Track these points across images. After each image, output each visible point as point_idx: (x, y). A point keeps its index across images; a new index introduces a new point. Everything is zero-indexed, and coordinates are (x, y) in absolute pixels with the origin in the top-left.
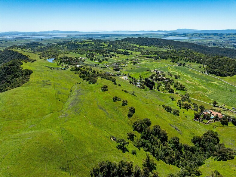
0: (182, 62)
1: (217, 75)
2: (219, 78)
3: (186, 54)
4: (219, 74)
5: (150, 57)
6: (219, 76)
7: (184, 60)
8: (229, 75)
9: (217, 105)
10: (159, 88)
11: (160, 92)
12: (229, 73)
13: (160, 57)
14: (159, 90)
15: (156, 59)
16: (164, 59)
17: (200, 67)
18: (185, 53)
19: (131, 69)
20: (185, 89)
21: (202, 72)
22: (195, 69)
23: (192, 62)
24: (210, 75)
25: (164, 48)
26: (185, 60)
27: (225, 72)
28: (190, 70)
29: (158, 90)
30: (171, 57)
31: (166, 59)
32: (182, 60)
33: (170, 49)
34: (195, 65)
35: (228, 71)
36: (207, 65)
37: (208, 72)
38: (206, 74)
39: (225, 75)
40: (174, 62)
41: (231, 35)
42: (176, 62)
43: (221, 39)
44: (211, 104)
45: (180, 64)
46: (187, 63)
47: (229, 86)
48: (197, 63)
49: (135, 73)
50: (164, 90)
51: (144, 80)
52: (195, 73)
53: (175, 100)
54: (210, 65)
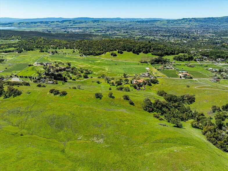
0: (54, 50)
1: (94, 55)
2: (97, 57)
3: (47, 42)
4: (96, 54)
5: (10, 51)
6: (96, 55)
7: (52, 48)
8: (103, 53)
10: (71, 78)
11: (76, 81)
12: (102, 52)
13: (23, 49)
14: (74, 80)
15: (21, 52)
16: (29, 50)
17: (74, 52)
18: (45, 42)
19: (6, 68)
20: (90, 72)
21: (80, 55)
22: (70, 54)
23: (61, 48)
24: (88, 56)
25: (10, 40)
26: (53, 48)
27: (98, 52)
28: (67, 56)
29: (73, 80)
30: (37, 47)
31: (32, 50)
32: (50, 48)
34: (65, 50)
35: (100, 51)
36: (78, 49)
37: (85, 54)
38: (84, 56)
39: (100, 54)
40: (43, 52)
41: (55, 23)
42: (46, 51)
43: (49, 26)
44: (123, 77)
45: (52, 52)
46: (58, 50)
47: (110, 61)
48: (66, 48)
49: (19, 71)
50: (79, 78)
51: (44, 75)
52: (75, 57)
53: (101, 83)
54: (81, 48)
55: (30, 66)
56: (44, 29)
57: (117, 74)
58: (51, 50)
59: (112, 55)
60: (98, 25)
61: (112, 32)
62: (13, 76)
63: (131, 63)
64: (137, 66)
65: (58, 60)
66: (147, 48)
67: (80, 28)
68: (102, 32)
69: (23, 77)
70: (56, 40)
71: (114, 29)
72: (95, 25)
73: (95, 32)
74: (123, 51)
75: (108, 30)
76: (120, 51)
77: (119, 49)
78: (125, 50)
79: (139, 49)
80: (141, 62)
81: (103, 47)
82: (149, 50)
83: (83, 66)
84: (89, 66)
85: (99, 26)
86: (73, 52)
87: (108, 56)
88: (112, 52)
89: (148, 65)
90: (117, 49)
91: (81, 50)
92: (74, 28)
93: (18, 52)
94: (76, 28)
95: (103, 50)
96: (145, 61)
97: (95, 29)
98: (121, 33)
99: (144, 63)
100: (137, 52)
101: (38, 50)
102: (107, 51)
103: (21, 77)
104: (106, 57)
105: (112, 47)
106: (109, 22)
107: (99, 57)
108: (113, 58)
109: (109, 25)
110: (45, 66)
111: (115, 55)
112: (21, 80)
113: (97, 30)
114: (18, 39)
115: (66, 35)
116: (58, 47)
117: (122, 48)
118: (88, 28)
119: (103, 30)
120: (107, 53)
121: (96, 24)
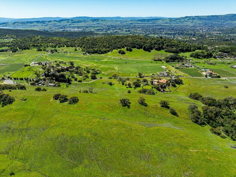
0: (53, 49)
1: (99, 54)
2: (103, 55)
3: (45, 40)
4: (101, 52)
6: (101, 53)
7: (50, 46)
8: (109, 51)
9: (142, 76)
10: (77, 79)
11: (83, 82)
12: (108, 49)
13: (18, 48)
14: (80, 81)
15: (15, 52)
16: (25, 49)
17: (76, 50)
18: (42, 40)
20: (98, 72)
21: (83, 54)
22: (72, 52)
23: (61, 47)
24: (92, 55)
25: (4, 39)
26: (52, 46)
27: (104, 49)
28: (68, 55)
29: (78, 81)
30: (34, 46)
31: (28, 49)
32: (48, 47)
33: (12, 39)
34: (65, 49)
35: (106, 48)
36: (81, 47)
37: (89, 53)
38: (88, 54)
39: (106, 52)
40: (41, 50)
42: (44, 50)
44: (137, 77)
45: (51, 51)
46: (57, 48)
47: (118, 60)
48: (67, 47)
49: (14, 72)
50: (85, 79)
51: (43, 76)
52: (77, 56)
53: (114, 84)
54: (83, 46)
55: (26, 66)
56: (41, 28)
57: (130, 74)
58: (49, 49)
59: (120, 52)
60: (97, 24)
61: (113, 31)
62: (5, 78)
63: (142, 61)
64: (151, 65)
65: (58, 59)
66: (159, 44)
67: (79, 27)
68: (103, 31)
69: (17, 79)
70: (55, 38)
71: (115, 28)
72: (94, 24)
73: (96, 31)
74: (132, 49)
75: (109, 29)
76: (129, 48)
77: (128, 46)
78: (135, 47)
79: (151, 45)
80: (155, 60)
81: (109, 44)
82: (161, 47)
83: (88, 65)
84: (95, 65)
85: (99, 25)
86: (74, 50)
87: (116, 54)
88: (119, 49)
89: (163, 63)
90: (125, 46)
91: (84, 47)
92: (73, 27)
93: (13, 52)
94: (75, 27)
95: (109, 47)
96: (158, 59)
97: (95, 28)
98: (122, 31)
99: (158, 61)
100: (148, 49)
101: (35, 49)
102: (114, 49)
103: (15, 79)
104: (113, 55)
105: (120, 43)
106: (109, 21)
107: (105, 55)
108: (122, 56)
109: (109, 23)
110: (43, 66)
111: (123, 53)
112: (15, 83)
113: (97, 29)
114: (13, 38)
115: (65, 34)
116: (57, 45)
117: (131, 45)
118: (87, 27)
119: (104, 29)
120: (114, 51)
121: (96, 23)
